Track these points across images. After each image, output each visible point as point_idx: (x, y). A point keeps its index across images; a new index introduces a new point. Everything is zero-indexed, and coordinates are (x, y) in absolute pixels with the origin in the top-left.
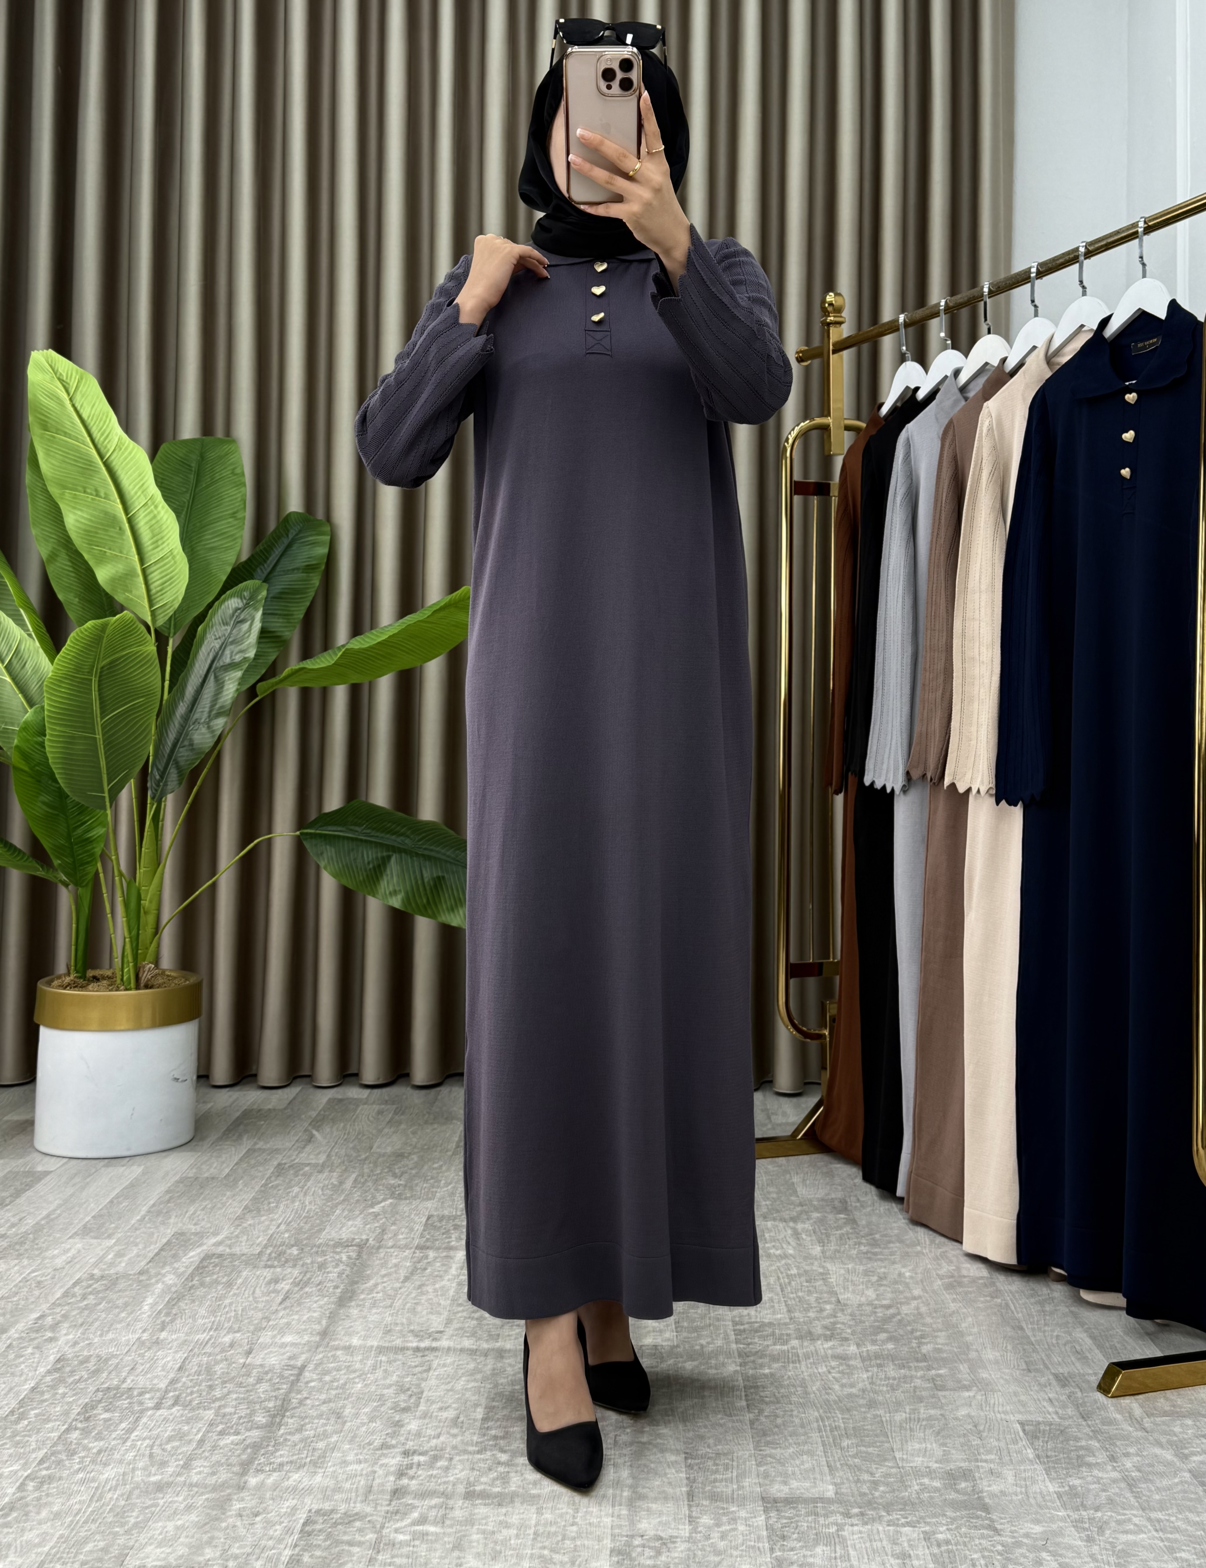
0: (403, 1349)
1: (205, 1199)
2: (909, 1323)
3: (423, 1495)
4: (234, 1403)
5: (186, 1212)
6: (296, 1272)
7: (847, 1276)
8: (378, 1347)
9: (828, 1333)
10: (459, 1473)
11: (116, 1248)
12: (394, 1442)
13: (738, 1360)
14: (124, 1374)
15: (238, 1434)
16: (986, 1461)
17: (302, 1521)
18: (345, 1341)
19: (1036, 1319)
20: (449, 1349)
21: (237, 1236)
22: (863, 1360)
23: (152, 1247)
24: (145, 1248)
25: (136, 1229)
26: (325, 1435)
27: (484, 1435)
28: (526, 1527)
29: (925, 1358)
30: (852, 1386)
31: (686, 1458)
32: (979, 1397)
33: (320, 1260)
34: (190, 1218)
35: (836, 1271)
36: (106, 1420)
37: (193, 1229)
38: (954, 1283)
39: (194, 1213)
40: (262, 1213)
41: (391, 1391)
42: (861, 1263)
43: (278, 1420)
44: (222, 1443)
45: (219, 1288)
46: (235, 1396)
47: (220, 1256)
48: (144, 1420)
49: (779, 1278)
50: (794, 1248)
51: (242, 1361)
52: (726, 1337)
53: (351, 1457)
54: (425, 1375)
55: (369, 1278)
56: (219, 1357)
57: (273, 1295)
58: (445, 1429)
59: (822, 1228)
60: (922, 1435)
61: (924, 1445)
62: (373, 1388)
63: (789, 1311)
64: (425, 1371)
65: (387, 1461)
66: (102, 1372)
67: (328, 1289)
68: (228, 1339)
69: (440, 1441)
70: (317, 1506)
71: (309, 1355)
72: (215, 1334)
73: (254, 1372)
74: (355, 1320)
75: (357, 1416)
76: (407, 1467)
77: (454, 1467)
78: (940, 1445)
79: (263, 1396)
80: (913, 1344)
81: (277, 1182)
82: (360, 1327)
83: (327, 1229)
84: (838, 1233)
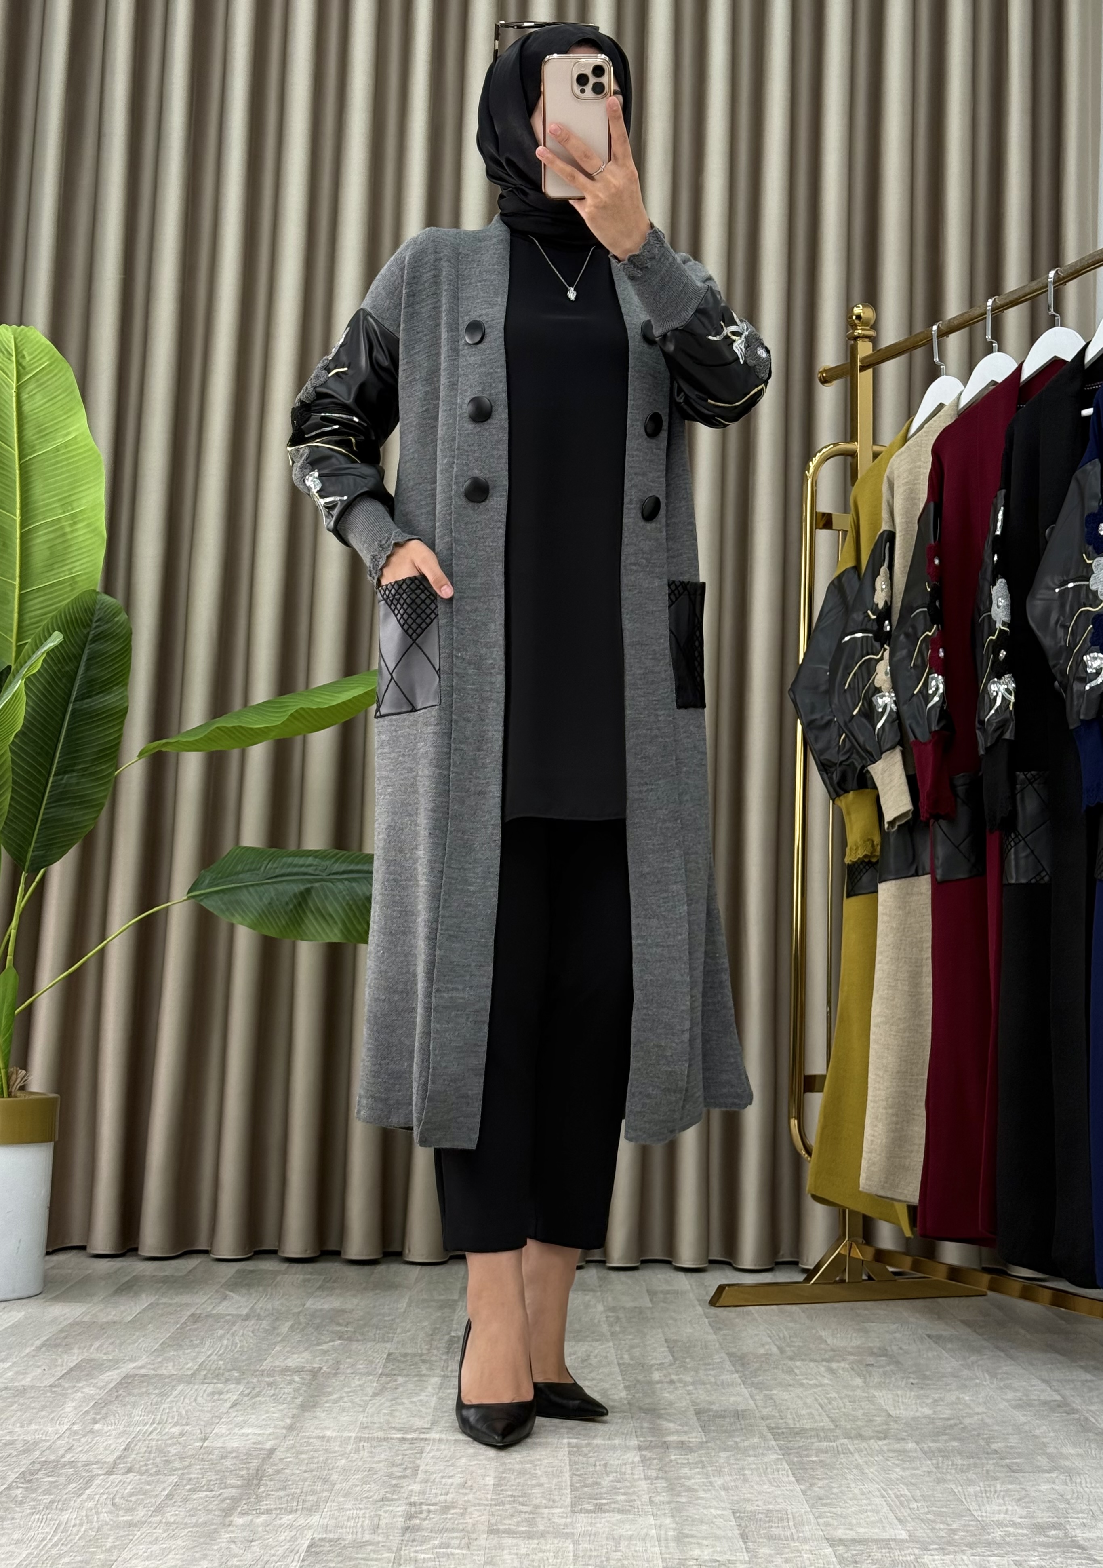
0: (386, 1439)
1: (110, 1337)
2: (975, 1429)
3: (441, 1531)
4: (199, 1471)
5: (91, 1345)
6: (241, 1388)
7: (896, 1399)
8: (356, 1438)
9: (882, 1435)
10: (478, 1517)
11: (15, 1369)
12: (395, 1497)
13: (779, 1451)
14: (61, 1452)
15: (212, 1491)
16: (1077, 1518)
17: (306, 1545)
18: (317, 1432)
20: (440, 1440)
21: (160, 1362)
22: (925, 1453)
23: (58, 1369)
24: (50, 1369)
25: (34, 1356)
26: (313, 1492)
27: (499, 1494)
28: (564, 1552)
29: (996, 1452)
30: (914, 1469)
31: (733, 1513)
32: (1062, 1477)
33: (267, 1379)
34: (97, 1349)
35: (883, 1397)
36: (51, 1482)
37: (104, 1358)
38: (1022, 1405)
39: (102, 1344)
40: (185, 1347)
41: (381, 1465)
42: (911, 1390)
44: (195, 1497)
45: (153, 1396)
46: (198, 1467)
47: (143, 1376)
48: (98, 1482)
49: (816, 1400)
50: (831, 1380)
51: (199, 1444)
52: (762, 1437)
53: (348, 1506)
54: (418, 1456)
55: (331, 1393)
56: (170, 1442)
57: (220, 1402)
58: (451, 1490)
59: (862, 1368)
60: (1001, 1501)
61: (1004, 1508)
62: (360, 1463)
63: (832, 1421)
64: (417, 1453)
65: (391, 1508)
66: (35, 1450)
67: (285, 1399)
68: (176, 1430)
69: (449, 1498)
70: (320, 1536)
71: (276, 1442)
72: (160, 1426)
73: (216, 1452)
74: (324, 1420)
75: (347, 1480)
76: (416, 1512)
77: (471, 1513)
78: (1023, 1507)
79: (232, 1468)
80: (982, 1443)
81: (195, 1326)
82: (332, 1425)
83: (269, 1360)
84: (881, 1370)
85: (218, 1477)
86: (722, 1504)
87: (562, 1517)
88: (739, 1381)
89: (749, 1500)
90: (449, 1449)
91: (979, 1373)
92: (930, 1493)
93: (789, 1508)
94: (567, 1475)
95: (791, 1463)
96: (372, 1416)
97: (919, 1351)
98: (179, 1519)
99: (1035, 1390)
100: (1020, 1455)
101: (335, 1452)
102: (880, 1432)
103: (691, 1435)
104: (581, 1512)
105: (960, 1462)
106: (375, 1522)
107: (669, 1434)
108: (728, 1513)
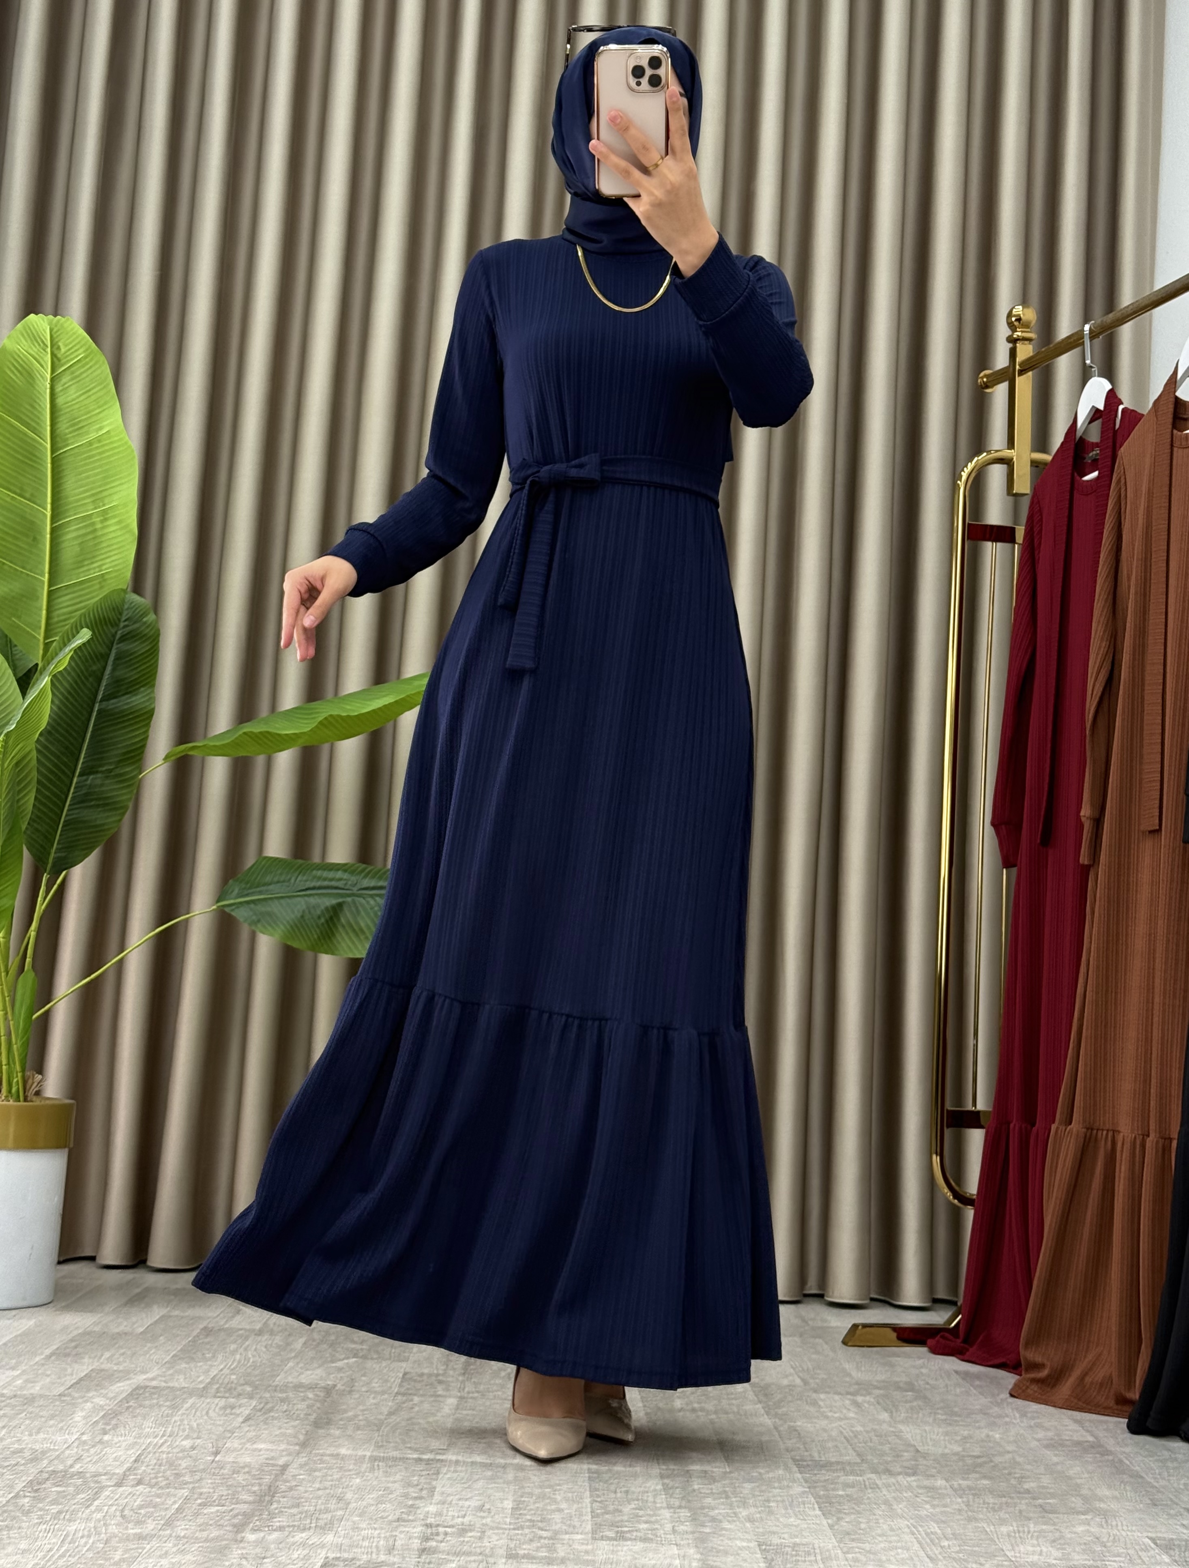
1: (121, 1347)
2: (1005, 1468)
3: (456, 1554)
4: (211, 1486)
5: (102, 1355)
6: (254, 1403)
7: (924, 1434)
8: (370, 1457)
9: (911, 1471)
10: (496, 1541)
11: (25, 1377)
12: (410, 1518)
13: (806, 1485)
14: (69, 1462)
15: (223, 1506)
16: (1115, 1561)
17: (320, 1564)
18: (331, 1450)
19: (1157, 1471)
20: (457, 1462)
21: (171, 1375)
22: (955, 1490)
23: (68, 1378)
24: (59, 1378)
25: (43, 1365)
26: (327, 1511)
27: (518, 1519)
29: (1028, 1491)
30: (945, 1506)
31: (759, 1545)
32: (1098, 1519)
33: (280, 1395)
34: (108, 1359)
35: (910, 1432)
36: (59, 1492)
37: (115, 1368)
38: (1053, 1445)
39: (113, 1355)
40: (197, 1360)
41: (396, 1485)
42: (940, 1427)
43: (267, 1498)
44: (205, 1511)
45: (163, 1409)
46: (210, 1481)
47: (154, 1388)
48: (107, 1493)
49: (841, 1432)
50: (856, 1413)
51: (211, 1458)
52: (787, 1468)
53: (363, 1525)
54: (434, 1477)
55: (345, 1411)
56: (181, 1455)
57: (232, 1416)
58: (469, 1513)
59: (888, 1402)
60: (1035, 1542)
61: (1038, 1549)
62: (375, 1483)
63: (859, 1455)
64: (433, 1474)
65: (407, 1529)
66: (42, 1460)
67: (298, 1416)
68: (187, 1443)
69: (466, 1520)
70: (334, 1555)
71: (290, 1458)
72: (170, 1439)
73: (228, 1466)
74: (339, 1438)
75: (361, 1499)
76: (432, 1534)
77: (489, 1537)
78: (1058, 1549)
79: (244, 1483)
80: (1013, 1482)
81: (207, 1340)
82: (346, 1443)
83: (282, 1375)
84: (908, 1405)
85: (230, 1492)
86: (747, 1536)
87: (583, 1544)
88: (762, 1411)
89: (774, 1533)
90: (467, 1470)
91: (1008, 1411)
92: (962, 1531)
93: (816, 1542)
94: (587, 1501)
95: (817, 1497)
96: (387, 1435)
97: (947, 1386)
98: (188, 1532)
99: (1067, 1430)
100: (1053, 1496)
101: (350, 1470)
102: (909, 1468)
103: (714, 1465)
104: (602, 1538)
105: (991, 1501)
106: (391, 1543)
107: (692, 1463)
108: (753, 1544)
